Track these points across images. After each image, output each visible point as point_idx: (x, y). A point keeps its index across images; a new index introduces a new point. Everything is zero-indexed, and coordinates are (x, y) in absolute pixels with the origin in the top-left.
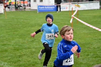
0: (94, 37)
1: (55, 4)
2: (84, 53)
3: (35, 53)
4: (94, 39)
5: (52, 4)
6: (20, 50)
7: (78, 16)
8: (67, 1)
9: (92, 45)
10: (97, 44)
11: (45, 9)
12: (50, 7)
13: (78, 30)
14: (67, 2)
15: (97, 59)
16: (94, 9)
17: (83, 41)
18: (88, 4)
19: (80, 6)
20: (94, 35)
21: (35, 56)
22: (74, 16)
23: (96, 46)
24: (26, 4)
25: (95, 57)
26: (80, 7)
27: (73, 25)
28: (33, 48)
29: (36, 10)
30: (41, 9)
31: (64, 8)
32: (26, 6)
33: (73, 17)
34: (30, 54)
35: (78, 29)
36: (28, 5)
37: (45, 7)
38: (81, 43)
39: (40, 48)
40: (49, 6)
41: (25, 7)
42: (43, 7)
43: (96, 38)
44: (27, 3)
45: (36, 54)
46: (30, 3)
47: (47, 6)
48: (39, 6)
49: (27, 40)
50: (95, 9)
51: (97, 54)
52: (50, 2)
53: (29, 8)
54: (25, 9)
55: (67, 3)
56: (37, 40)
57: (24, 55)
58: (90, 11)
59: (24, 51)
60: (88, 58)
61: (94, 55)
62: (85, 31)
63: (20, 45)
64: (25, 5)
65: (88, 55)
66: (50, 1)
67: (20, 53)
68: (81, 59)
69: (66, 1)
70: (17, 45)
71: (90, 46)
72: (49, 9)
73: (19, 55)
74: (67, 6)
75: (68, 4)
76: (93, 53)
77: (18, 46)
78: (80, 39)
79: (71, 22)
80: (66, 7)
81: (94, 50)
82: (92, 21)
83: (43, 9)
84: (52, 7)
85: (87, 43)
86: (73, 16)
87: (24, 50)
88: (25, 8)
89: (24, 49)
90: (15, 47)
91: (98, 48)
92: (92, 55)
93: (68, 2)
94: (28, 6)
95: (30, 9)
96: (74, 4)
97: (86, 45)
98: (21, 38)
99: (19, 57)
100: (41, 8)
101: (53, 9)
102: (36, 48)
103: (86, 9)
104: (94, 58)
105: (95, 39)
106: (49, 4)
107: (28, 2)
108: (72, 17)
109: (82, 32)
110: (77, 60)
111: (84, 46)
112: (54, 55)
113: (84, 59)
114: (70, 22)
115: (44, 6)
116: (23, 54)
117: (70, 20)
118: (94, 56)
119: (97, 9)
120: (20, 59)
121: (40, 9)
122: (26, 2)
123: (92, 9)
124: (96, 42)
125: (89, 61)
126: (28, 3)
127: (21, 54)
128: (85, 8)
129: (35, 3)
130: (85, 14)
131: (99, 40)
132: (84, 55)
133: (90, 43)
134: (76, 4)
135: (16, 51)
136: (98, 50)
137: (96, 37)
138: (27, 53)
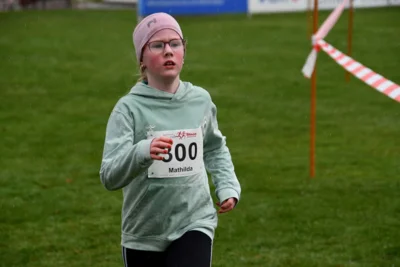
2: (374, 240)
6: (29, 224)
7: (350, 39)
13: (348, 114)
21: (110, 257)
28: (103, 210)
33: (319, 48)
34: (83, 243)
38: (360, 186)
49: (70, 167)
57: (52, 248)
59: (52, 229)
62: (387, 123)
63: (31, 197)
67: (30, 238)
70: (13, 195)
73: (24, 251)
77: (22, 202)
78: (355, 163)
79: (308, 70)
86: (318, 38)
87: (53, 225)
89: (54, 214)
90: (4, 206)
97: (387, 199)
98: (41, 155)
99: (24, 262)
108: (314, 43)
114: (302, 74)
116: (45, 243)
117: (303, 62)
127: (34, 247)
132: (375, 252)
138: (65, 241)
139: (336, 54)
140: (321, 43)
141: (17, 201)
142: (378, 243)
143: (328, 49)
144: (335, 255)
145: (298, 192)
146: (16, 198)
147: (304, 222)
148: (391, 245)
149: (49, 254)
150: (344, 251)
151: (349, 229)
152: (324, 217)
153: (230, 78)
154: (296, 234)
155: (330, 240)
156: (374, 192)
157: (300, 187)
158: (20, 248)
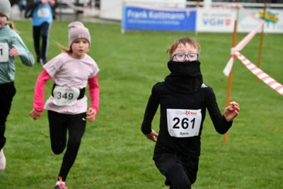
3: (88, 172)
5: (177, 5)
6: (35, 161)
7: (260, 53)
11: (148, 19)
12: (167, 16)
17: (266, 143)
19: (277, 17)
21: (85, 185)
29: (119, 21)
30: (134, 18)
31: (219, 22)
32: (85, 5)
33: (235, 57)
35: (257, 99)
36: (93, 4)
37: (151, 15)
39: (107, 156)
41: (80, 8)
42: (144, 15)
45: (89, 175)
47: (156, 12)
48: (128, 9)
53: (93, 12)
54: (80, 15)
55: (230, 4)
56: (101, 129)
57: (48, 177)
59: (49, 165)
63: (38, 143)
64: (81, 1)
67: (34, 169)
70: (26, 141)
72: (165, 22)
73: (29, 178)
74: (230, 15)
75: (232, 7)
77: (32, 146)
78: (255, 135)
79: (227, 71)
83: (141, 19)
84: (173, 17)
86: (236, 50)
87: (50, 162)
88: (81, 12)
94: (90, 4)
95: (97, 17)
96: (256, 11)
97: (273, 160)
100: (137, 15)
101: (177, 23)
102: (93, 157)
108: (232, 53)
109: (268, 113)
112: (152, 184)
114: (223, 74)
115: (148, 11)
117: (224, 65)
121: (131, 18)
127: (36, 175)
134: (262, 11)
139: (246, 62)
140: (237, 53)
141: (29, 145)
143: (242, 58)
145: (214, 152)
146: (28, 143)
147: (216, 172)
149: (45, 180)
151: (245, 178)
152: (229, 169)
154: (209, 178)
155: (231, 184)
156: (265, 155)
157: (216, 148)
158: (26, 176)
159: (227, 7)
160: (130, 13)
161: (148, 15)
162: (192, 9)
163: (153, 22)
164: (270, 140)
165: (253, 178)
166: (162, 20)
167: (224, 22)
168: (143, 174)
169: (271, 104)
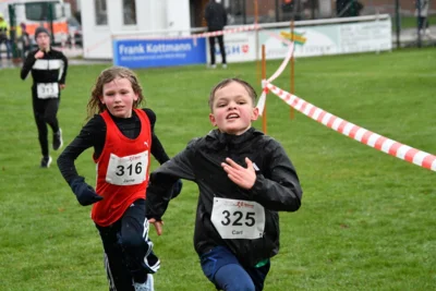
0: (364, 176)
1: (192, 33)
2: (319, 248)
4: (364, 187)
5: (180, 33)
7: (292, 83)
8: (248, 19)
9: (357, 213)
10: (378, 208)
11: (146, 54)
12: (170, 47)
13: (294, 145)
14: (245, 23)
15: (376, 274)
16: (365, 50)
17: (316, 193)
18: (339, 27)
19: (304, 37)
20: (364, 167)
21: (98, 271)
22: (275, 82)
23: (371, 216)
24: (60, 37)
25: (367, 266)
26: (307, 44)
27: (269, 124)
28: (90, 233)
29: (110, 60)
30: (128, 55)
31: (234, 50)
32: (63, 44)
33: (267, 90)
34: (76, 261)
35: (296, 141)
36: (73, 41)
37: (149, 48)
40: (166, 42)
42: (140, 49)
43: (373, 180)
44: (67, 30)
45: (101, 258)
46: (80, 28)
47: (155, 43)
48: (119, 43)
49: (61, 198)
50: (372, 49)
51: (377, 254)
52: (171, 24)
53: (75, 51)
55: (247, 27)
57: (49, 267)
58: (352, 59)
59: (48, 251)
60: (337, 271)
61: (361, 256)
62: (326, 151)
63: (29, 224)
64: (57, 40)
65: (336, 258)
66: (171, 19)
68: (304, 277)
69: (241, 19)
71: (344, 218)
72: (168, 56)
73: (24, 270)
74: (247, 40)
75: (250, 30)
76: (361, 248)
80: (241, 45)
81: (361, 233)
82: (359, 104)
83: (137, 55)
84: (177, 48)
85: (333, 202)
86: (266, 83)
87: (49, 247)
89: (49, 238)
90: (7, 233)
91: (382, 224)
92: (352, 259)
93: (252, 23)
94: (69, 43)
95: (80, 58)
96: (279, 32)
97: (328, 214)
98: (36, 189)
99: (26, 279)
100: (131, 50)
101: (184, 56)
103: (334, 51)
104: (360, 271)
105: (371, 187)
106: (166, 33)
107: (73, 25)
108: (263, 87)
109: (311, 157)
110: (289, 281)
111: (320, 218)
112: (184, 261)
113: (319, 276)
115: (144, 43)
116: (44, 263)
118: (364, 261)
119: (383, 52)
120: (31, 287)
121: (124, 54)
122: (60, 25)
123: (361, 50)
124: (371, 199)
125: (340, 283)
126: (73, 31)
127: (34, 266)
128: (328, 48)
129: (102, 28)
130: (326, 75)
131: (387, 190)
132: (320, 258)
133: (345, 204)
134: (288, 31)
135: (10, 253)
136: (382, 235)
137: (376, 175)
138: (60, 260)
140: (270, 86)
142: (322, 250)
143: (276, 91)
144: (287, 262)
146: (17, 226)
148: (333, 252)
150: (294, 258)
151: (298, 240)
153: (195, 118)
156: (316, 209)
158: (21, 268)
159: (244, 31)
160: (121, 48)
161: (145, 49)
162: (199, 36)
163: (153, 57)
164: (320, 190)
165: (309, 239)
166: (164, 53)
167: (241, 49)
168: (171, 250)
169: (314, 145)
